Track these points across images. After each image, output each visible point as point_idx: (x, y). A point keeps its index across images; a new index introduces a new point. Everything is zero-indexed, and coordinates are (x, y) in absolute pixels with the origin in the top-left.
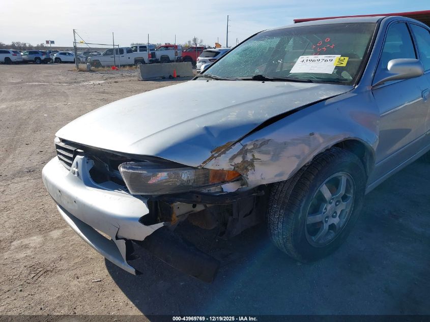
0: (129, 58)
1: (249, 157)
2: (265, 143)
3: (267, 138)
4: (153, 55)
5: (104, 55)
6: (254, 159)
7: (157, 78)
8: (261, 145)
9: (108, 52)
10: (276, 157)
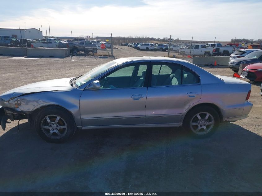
0: (202, 51)
1: (19, 102)
2: (24, 99)
3: (24, 98)
4: (217, 50)
5: (188, 49)
6: (21, 103)
7: (203, 65)
8: (22, 100)
9: (190, 47)
10: (27, 104)
